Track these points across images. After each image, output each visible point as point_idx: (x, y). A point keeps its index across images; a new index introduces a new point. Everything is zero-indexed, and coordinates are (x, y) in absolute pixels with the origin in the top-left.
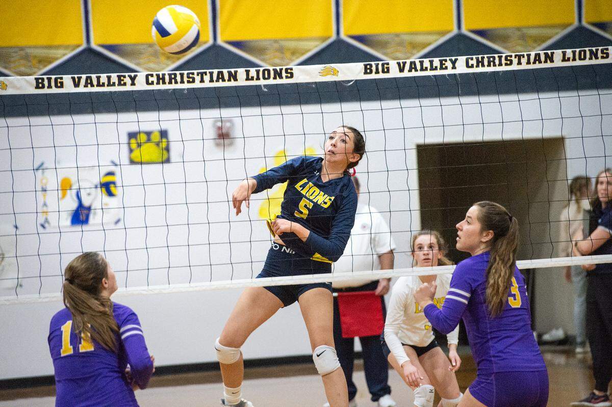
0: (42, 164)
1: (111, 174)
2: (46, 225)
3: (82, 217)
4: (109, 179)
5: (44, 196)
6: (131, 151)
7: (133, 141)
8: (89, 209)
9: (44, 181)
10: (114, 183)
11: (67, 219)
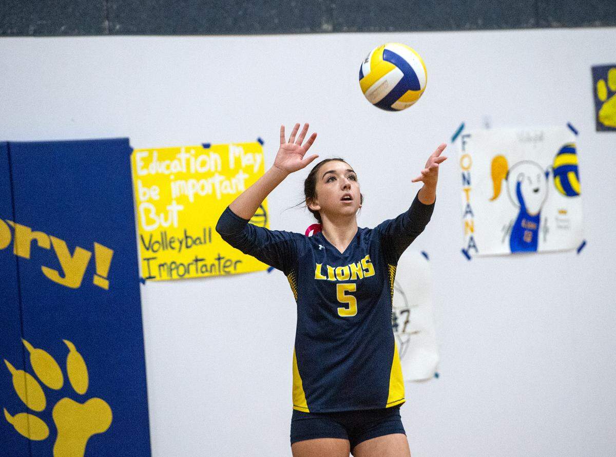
0: (462, 128)
1: (568, 150)
2: (472, 252)
3: (528, 238)
4: (567, 159)
5: (467, 191)
6: (599, 104)
7: (601, 85)
8: (536, 219)
9: (466, 162)
10: (574, 168)
11: (503, 241)
